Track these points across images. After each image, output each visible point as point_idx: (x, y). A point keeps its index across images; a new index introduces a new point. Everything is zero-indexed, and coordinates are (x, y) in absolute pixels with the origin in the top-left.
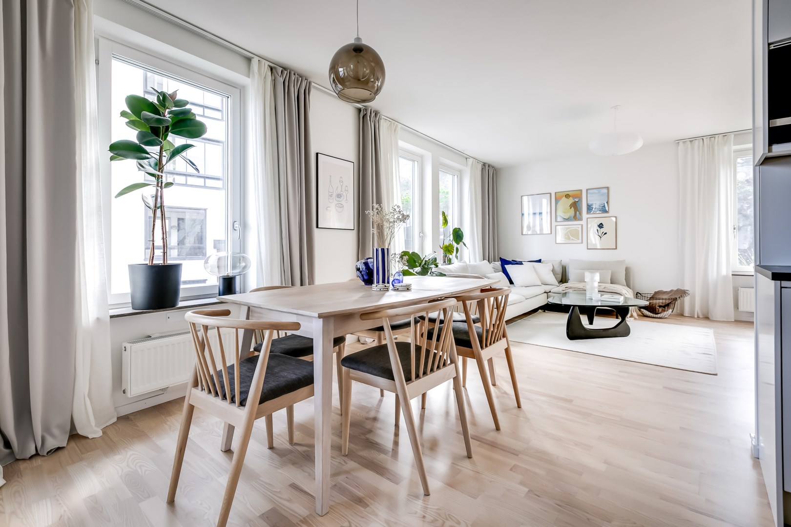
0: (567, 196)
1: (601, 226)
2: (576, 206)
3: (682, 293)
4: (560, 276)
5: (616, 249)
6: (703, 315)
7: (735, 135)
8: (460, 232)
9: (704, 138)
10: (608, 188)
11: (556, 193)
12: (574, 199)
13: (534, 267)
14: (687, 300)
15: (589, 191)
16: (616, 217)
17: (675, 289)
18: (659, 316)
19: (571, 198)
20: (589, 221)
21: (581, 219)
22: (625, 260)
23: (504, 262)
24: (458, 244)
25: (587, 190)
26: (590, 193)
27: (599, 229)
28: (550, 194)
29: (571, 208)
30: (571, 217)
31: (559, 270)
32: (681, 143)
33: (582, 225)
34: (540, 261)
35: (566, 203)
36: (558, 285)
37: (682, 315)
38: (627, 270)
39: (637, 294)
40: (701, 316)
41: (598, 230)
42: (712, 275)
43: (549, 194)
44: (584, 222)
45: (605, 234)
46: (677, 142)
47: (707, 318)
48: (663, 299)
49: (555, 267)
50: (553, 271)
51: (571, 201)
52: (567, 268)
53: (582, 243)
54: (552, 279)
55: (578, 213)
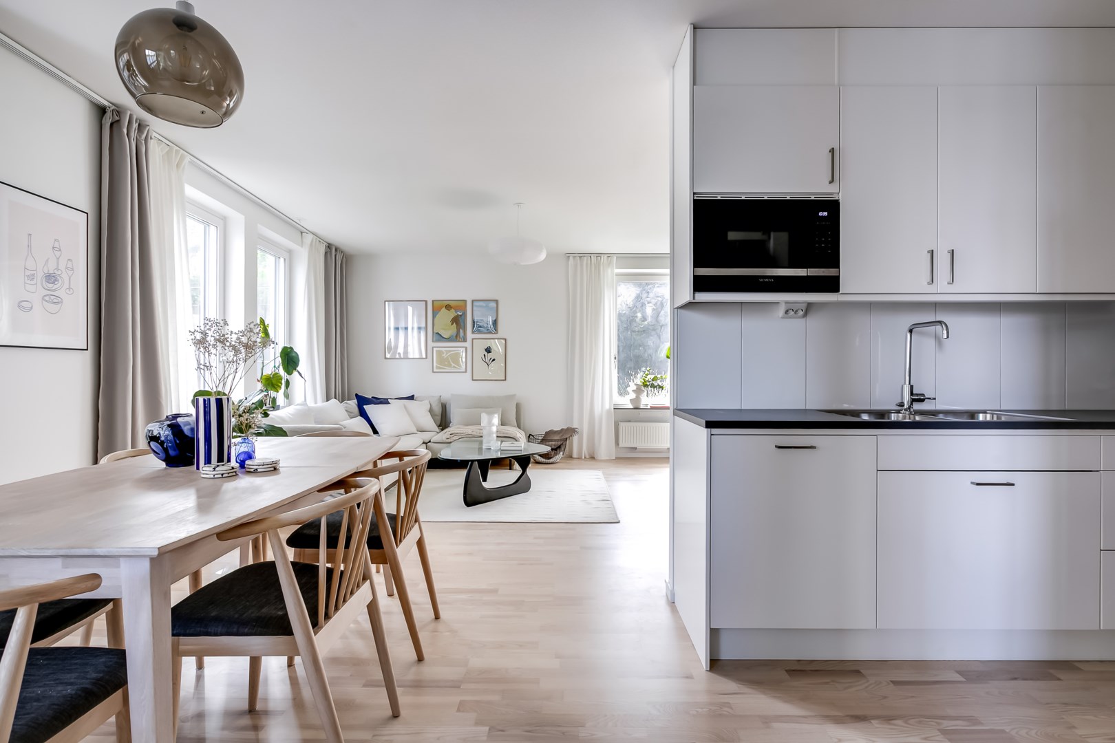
0: (448, 307)
1: (488, 350)
2: (458, 321)
3: (571, 431)
4: (439, 418)
5: (505, 380)
6: (589, 454)
7: (617, 257)
8: (294, 354)
9: (592, 256)
10: (497, 301)
11: (433, 301)
12: (456, 312)
13: (405, 407)
14: (575, 439)
15: (475, 303)
16: (505, 340)
17: (565, 427)
18: (551, 461)
19: (453, 310)
20: (474, 342)
21: (465, 340)
22: (515, 395)
23: (362, 401)
24: (289, 373)
25: (473, 301)
26: (476, 306)
27: (486, 353)
28: (426, 302)
29: (452, 324)
30: (452, 336)
31: (438, 410)
32: (571, 258)
33: (466, 348)
34: (412, 398)
35: (446, 316)
36: (438, 431)
37: (570, 457)
38: (518, 407)
39: (529, 437)
40: (587, 457)
41: (485, 355)
42: (598, 410)
43: (424, 302)
44: (468, 344)
45: (494, 360)
46: (568, 256)
47: (593, 458)
48: (555, 440)
49: (434, 405)
50: (431, 411)
51: (452, 314)
52: (447, 406)
53: (466, 372)
54: (429, 423)
55: (461, 331)
